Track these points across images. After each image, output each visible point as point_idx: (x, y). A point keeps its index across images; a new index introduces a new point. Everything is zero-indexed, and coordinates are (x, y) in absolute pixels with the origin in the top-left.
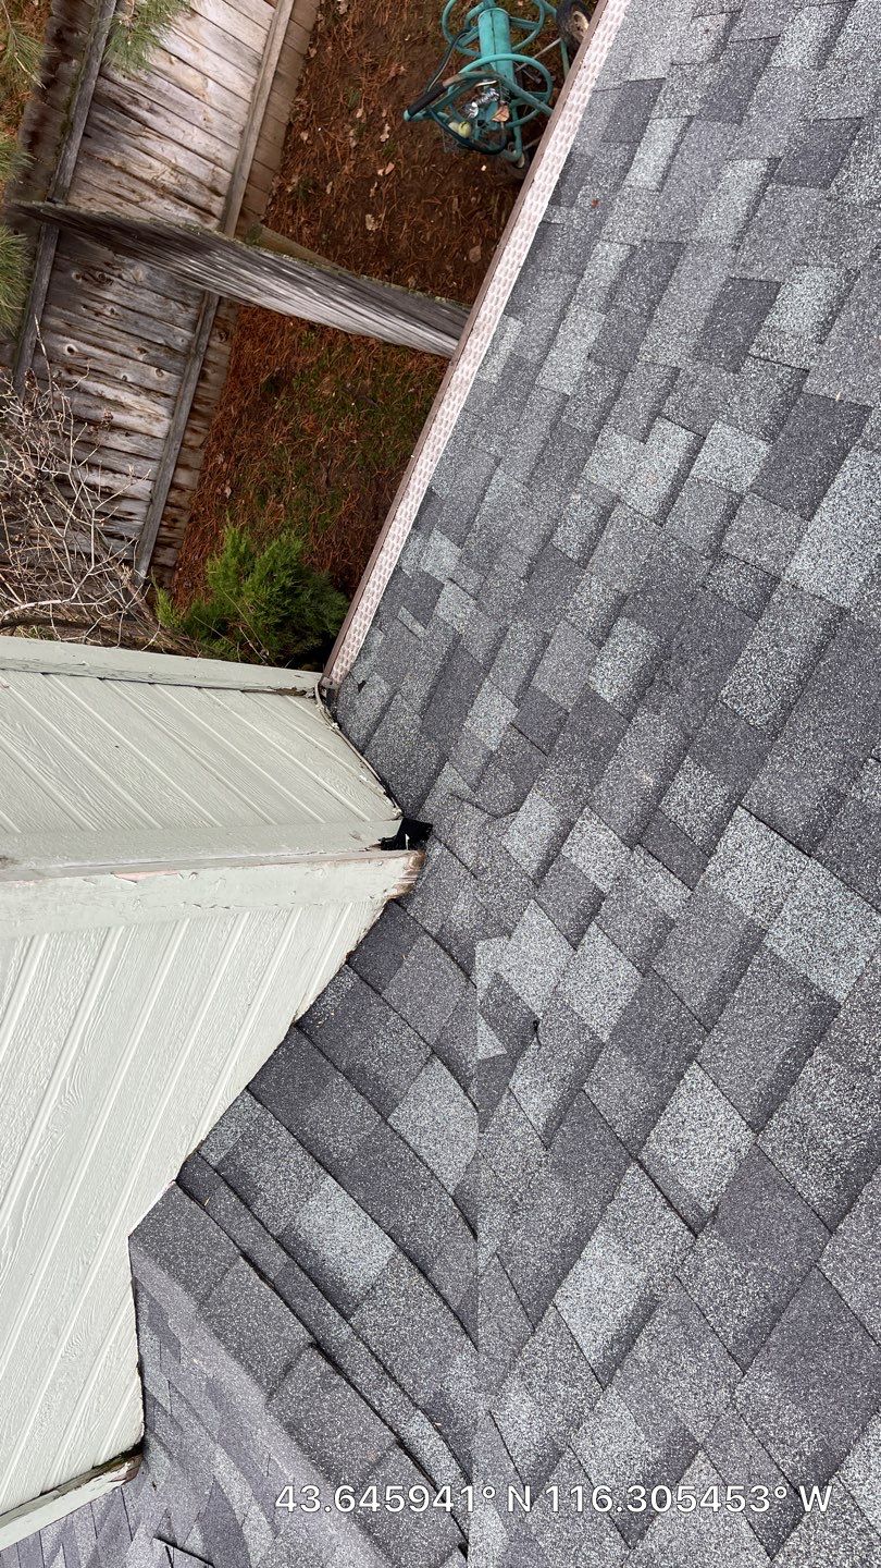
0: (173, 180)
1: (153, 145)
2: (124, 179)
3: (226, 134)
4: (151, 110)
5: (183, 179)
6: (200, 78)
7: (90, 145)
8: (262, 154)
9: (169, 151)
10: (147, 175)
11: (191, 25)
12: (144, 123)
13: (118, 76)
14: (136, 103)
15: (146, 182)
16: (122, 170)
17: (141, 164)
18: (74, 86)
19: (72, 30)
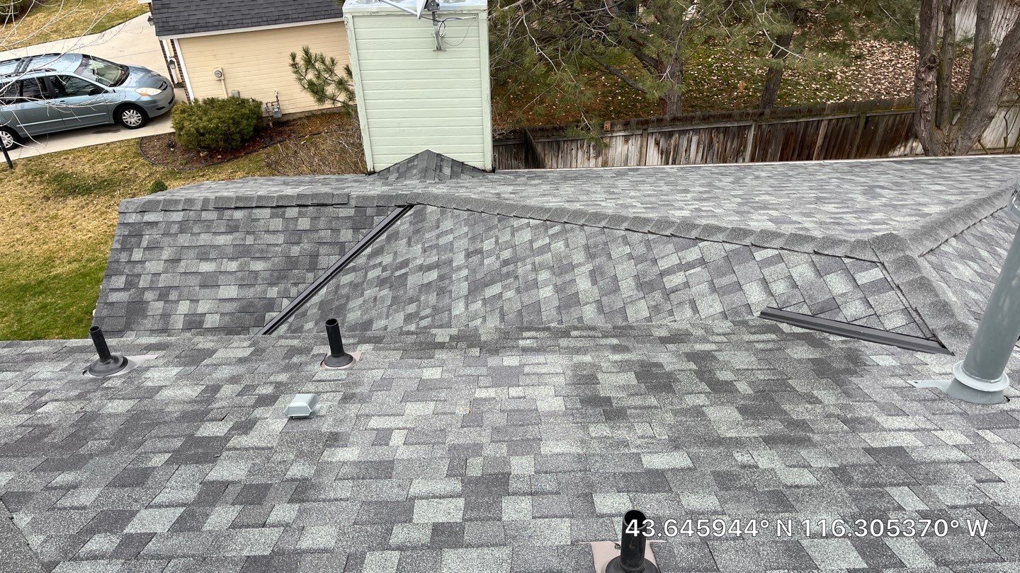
1: (554, 160)
4: (562, 156)
7: (546, 143)
11: (586, 160)
12: (558, 156)
13: (565, 146)
14: (562, 152)
17: (548, 158)
18: (557, 135)
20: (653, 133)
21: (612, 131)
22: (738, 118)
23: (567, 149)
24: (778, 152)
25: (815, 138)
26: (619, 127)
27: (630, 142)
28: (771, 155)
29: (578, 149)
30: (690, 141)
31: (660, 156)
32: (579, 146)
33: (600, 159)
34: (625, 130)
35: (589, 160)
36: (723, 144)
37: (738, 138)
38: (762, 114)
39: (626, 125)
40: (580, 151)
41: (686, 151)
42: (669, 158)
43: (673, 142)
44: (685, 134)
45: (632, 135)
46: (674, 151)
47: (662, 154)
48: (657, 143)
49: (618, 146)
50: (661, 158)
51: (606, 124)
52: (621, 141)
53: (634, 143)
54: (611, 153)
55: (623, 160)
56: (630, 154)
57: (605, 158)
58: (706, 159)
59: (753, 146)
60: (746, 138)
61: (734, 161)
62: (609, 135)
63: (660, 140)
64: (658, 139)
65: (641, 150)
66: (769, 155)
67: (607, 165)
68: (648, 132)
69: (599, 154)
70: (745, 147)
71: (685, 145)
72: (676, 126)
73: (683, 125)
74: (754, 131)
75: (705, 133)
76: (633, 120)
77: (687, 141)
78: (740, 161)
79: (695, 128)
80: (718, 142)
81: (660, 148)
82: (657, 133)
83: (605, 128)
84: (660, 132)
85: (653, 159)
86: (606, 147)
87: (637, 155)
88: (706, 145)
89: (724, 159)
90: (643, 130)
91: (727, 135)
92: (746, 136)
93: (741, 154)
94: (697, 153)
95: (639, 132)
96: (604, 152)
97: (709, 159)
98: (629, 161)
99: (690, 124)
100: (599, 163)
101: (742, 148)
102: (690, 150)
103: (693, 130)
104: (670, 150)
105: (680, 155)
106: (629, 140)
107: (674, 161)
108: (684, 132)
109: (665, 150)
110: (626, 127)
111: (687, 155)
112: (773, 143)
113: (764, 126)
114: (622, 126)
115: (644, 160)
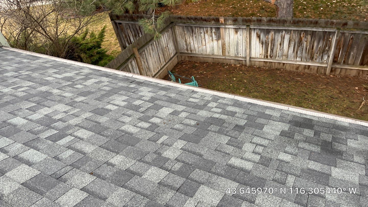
0: (188, 43)
1: (190, 38)
2: (184, 34)
3: (200, 51)
4: (195, 37)
5: (189, 45)
6: (205, 44)
7: (185, 27)
8: (201, 58)
9: (192, 41)
10: (186, 38)
11: (211, 41)
12: (193, 36)
13: (196, 30)
14: (195, 34)
15: (185, 39)
16: (185, 34)
18: (191, 23)
19: (198, 20)
20: (254, 29)
21: (226, 24)
22: (323, 25)
23: (198, 32)
24: (359, 55)
26: (230, 22)
27: (239, 33)
28: (353, 57)
29: (205, 33)
30: (283, 38)
31: (261, 45)
32: (205, 31)
33: (220, 42)
34: (234, 25)
35: (213, 41)
36: (310, 43)
37: (324, 40)
38: (346, 24)
40: (206, 35)
41: (280, 44)
42: (268, 47)
43: (270, 36)
44: (279, 33)
45: (240, 28)
46: (272, 44)
47: (262, 44)
48: (259, 37)
49: (231, 35)
50: (262, 47)
51: (221, 19)
52: (232, 32)
53: (241, 35)
54: (227, 39)
55: (235, 44)
56: (239, 42)
57: (223, 41)
58: (297, 52)
59: (336, 48)
60: (331, 42)
61: (320, 57)
62: (224, 27)
63: (260, 34)
64: (259, 33)
65: (246, 39)
66: (351, 57)
67: (225, 46)
68: (251, 27)
69: (219, 38)
70: (330, 48)
71: (280, 40)
72: (272, 26)
73: (277, 26)
74: (337, 36)
75: (295, 33)
76: (240, 18)
77: (281, 37)
78: (325, 58)
79: (286, 28)
80: (306, 41)
81: (261, 40)
82: (258, 30)
83: (220, 22)
84: (259, 29)
85: (256, 46)
86: (223, 34)
87: (245, 42)
88: (297, 42)
89: (311, 54)
90: (248, 26)
91: (315, 37)
92: (330, 40)
93: (326, 52)
94: (289, 46)
95: (245, 27)
96: (221, 37)
97: (299, 53)
98: (239, 45)
99: (284, 26)
100: (220, 44)
101: (327, 48)
102: (283, 44)
103: (285, 30)
104: (269, 41)
105: (276, 46)
106: (238, 31)
107: (272, 50)
108: (279, 31)
109: (264, 42)
110: (235, 22)
111: (282, 47)
112: (355, 49)
113: (347, 34)
114: (232, 21)
115: (249, 46)
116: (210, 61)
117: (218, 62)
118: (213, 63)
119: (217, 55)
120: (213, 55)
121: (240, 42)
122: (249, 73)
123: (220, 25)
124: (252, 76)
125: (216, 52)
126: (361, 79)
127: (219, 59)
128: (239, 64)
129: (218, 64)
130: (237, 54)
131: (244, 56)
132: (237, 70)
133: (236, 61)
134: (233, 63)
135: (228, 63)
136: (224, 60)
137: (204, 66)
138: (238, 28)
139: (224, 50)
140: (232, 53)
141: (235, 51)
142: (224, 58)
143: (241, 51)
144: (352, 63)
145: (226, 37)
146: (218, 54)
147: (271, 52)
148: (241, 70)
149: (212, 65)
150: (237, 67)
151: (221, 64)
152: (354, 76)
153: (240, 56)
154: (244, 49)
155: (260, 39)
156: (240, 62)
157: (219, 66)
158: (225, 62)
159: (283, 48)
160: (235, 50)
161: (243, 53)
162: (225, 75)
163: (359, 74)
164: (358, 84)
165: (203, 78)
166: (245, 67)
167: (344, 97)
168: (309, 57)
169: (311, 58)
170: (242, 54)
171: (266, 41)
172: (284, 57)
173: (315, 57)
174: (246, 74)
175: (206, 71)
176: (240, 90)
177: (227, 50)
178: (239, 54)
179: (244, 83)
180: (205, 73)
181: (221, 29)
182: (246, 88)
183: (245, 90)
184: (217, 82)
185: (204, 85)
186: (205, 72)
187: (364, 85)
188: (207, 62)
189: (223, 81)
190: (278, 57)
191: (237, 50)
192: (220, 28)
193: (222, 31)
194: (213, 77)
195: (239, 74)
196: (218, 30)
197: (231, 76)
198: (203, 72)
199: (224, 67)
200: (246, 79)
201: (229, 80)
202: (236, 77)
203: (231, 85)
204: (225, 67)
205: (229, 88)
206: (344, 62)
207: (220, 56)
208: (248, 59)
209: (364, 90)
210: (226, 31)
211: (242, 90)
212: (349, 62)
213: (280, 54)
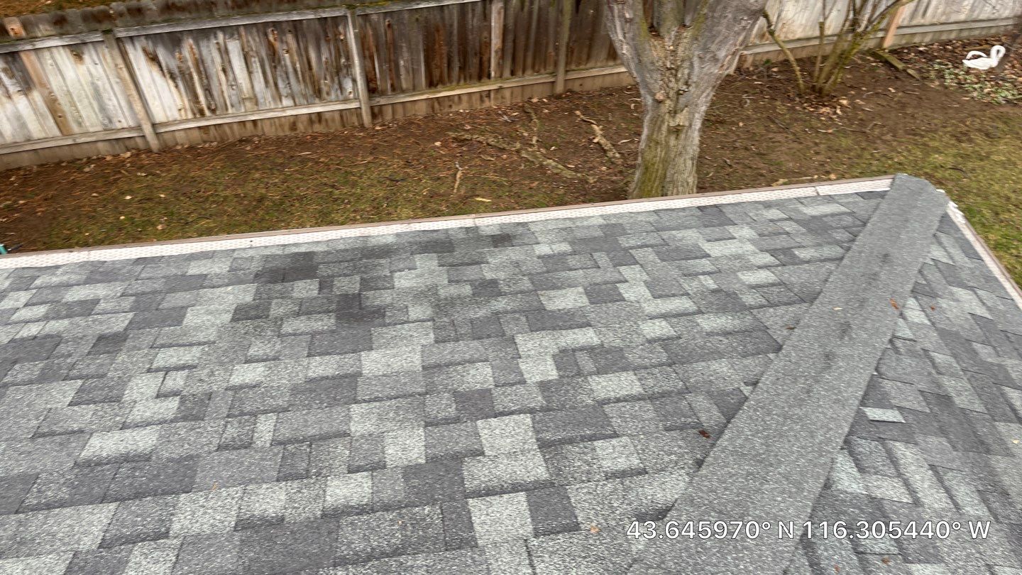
20: (131, 38)
21: (33, 39)
22: (312, 2)
24: (419, 65)
25: (485, 34)
26: (43, 29)
27: (86, 57)
28: (408, 72)
30: (224, 52)
31: (171, 82)
33: (36, 95)
34: (61, 35)
35: (9, 97)
36: (300, 55)
37: (328, 41)
39: (60, 24)
41: (224, 71)
42: (193, 85)
43: (186, 53)
44: (209, 40)
45: (85, 44)
46: (199, 73)
47: (173, 77)
48: (154, 59)
49: (63, 68)
50: (177, 86)
51: (10, 22)
52: (64, 59)
53: (98, 62)
54: (55, 83)
55: (89, 94)
56: (99, 83)
57: (47, 91)
58: (276, 84)
59: (363, 56)
60: (345, 42)
61: (336, 86)
62: (29, 47)
63: (155, 51)
64: (150, 48)
65: (118, 73)
66: (403, 71)
67: (59, 104)
68: (120, 35)
69: (27, 84)
70: (349, 58)
71: (218, 59)
72: (179, 22)
73: (194, 20)
74: (354, 27)
75: (251, 33)
76: (73, 13)
77: (219, 49)
78: (348, 85)
79: (223, 24)
80: (287, 52)
81: (164, 68)
82: (143, 38)
83: (12, 33)
84: (147, 36)
85: (159, 89)
86: (35, 71)
87: (117, 83)
88: (265, 57)
89: (313, 83)
90: (106, 32)
91: (304, 36)
92: (342, 38)
93: (345, 71)
94: (250, 73)
95: (98, 37)
96: (35, 79)
97: (281, 85)
98: (105, 96)
99: (212, 17)
100: (39, 103)
101: (343, 60)
102: (232, 68)
103: (222, 29)
104: (188, 68)
105: (215, 79)
106: (83, 53)
107: (208, 90)
108: (206, 34)
109: (176, 71)
110: (61, 28)
111: (231, 78)
112: (405, 49)
113: (375, 17)
114: (50, 26)
115: (134, 93)
116: (26, 161)
117: (57, 161)
118: (42, 165)
119: (45, 139)
120: (29, 140)
121: (104, 85)
122: (168, 171)
123: (12, 45)
124: (179, 178)
125: (35, 130)
126: (441, 119)
127: (57, 149)
128: (128, 150)
129: (58, 164)
130: (106, 122)
131: (132, 124)
132: (127, 171)
133: (114, 142)
134: (107, 151)
135: (90, 155)
136: (75, 149)
137: (12, 183)
138: (79, 42)
139: (60, 117)
140: (89, 121)
141: (100, 116)
142: (70, 142)
143: (116, 110)
144: (411, 88)
145: (51, 79)
146: (42, 135)
147: (206, 97)
148: (141, 168)
149: (39, 173)
150: (124, 161)
151: (68, 162)
152: (425, 117)
153: (119, 126)
154: (123, 103)
155: (160, 66)
156: (127, 143)
157: (65, 172)
158: (77, 153)
159: (235, 79)
160: (97, 110)
161: (127, 114)
162: (94, 194)
163: (433, 108)
164: (439, 132)
165: (20, 220)
166: (148, 157)
167: (418, 173)
168: (311, 92)
169: (315, 93)
170: (123, 121)
171: (179, 67)
172: (248, 104)
173: (325, 89)
174: (159, 176)
175: (23, 197)
176: (154, 225)
177: (70, 118)
178: (115, 120)
179: (160, 202)
180: (24, 204)
181: (23, 56)
182: (172, 214)
183: (169, 223)
184: (73, 221)
185: (34, 242)
186: (21, 202)
187: (450, 133)
188: (19, 169)
189: (94, 214)
190: (232, 106)
191: (103, 108)
192: (17, 52)
193: (29, 60)
194: (56, 210)
195: (137, 181)
196: (14, 60)
197: (114, 191)
198: (15, 202)
199: (80, 170)
200: (163, 188)
201: (110, 206)
202: (131, 192)
203: (122, 218)
204: (87, 169)
205: (120, 229)
206: (394, 88)
207: (54, 138)
208: (148, 130)
209: (454, 145)
210: (43, 62)
211: (161, 223)
212: (404, 86)
213: (233, 98)
